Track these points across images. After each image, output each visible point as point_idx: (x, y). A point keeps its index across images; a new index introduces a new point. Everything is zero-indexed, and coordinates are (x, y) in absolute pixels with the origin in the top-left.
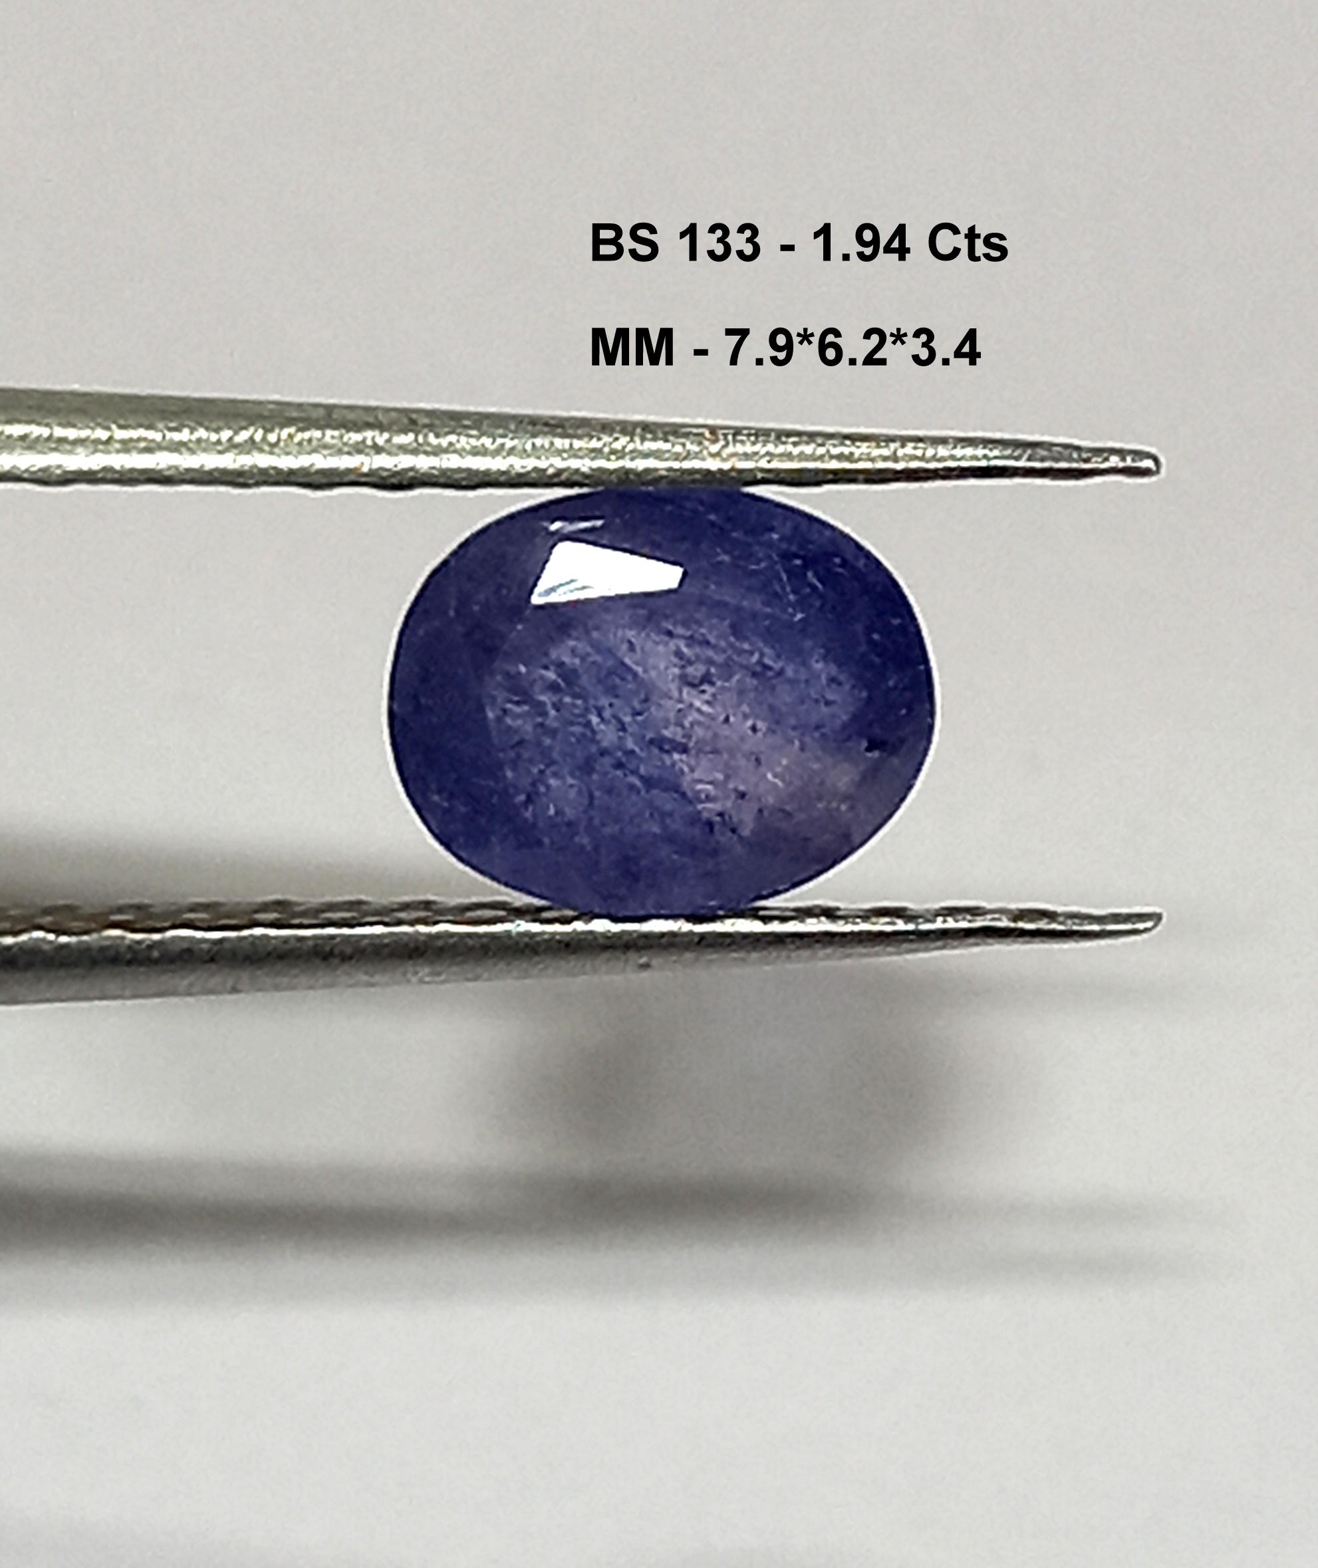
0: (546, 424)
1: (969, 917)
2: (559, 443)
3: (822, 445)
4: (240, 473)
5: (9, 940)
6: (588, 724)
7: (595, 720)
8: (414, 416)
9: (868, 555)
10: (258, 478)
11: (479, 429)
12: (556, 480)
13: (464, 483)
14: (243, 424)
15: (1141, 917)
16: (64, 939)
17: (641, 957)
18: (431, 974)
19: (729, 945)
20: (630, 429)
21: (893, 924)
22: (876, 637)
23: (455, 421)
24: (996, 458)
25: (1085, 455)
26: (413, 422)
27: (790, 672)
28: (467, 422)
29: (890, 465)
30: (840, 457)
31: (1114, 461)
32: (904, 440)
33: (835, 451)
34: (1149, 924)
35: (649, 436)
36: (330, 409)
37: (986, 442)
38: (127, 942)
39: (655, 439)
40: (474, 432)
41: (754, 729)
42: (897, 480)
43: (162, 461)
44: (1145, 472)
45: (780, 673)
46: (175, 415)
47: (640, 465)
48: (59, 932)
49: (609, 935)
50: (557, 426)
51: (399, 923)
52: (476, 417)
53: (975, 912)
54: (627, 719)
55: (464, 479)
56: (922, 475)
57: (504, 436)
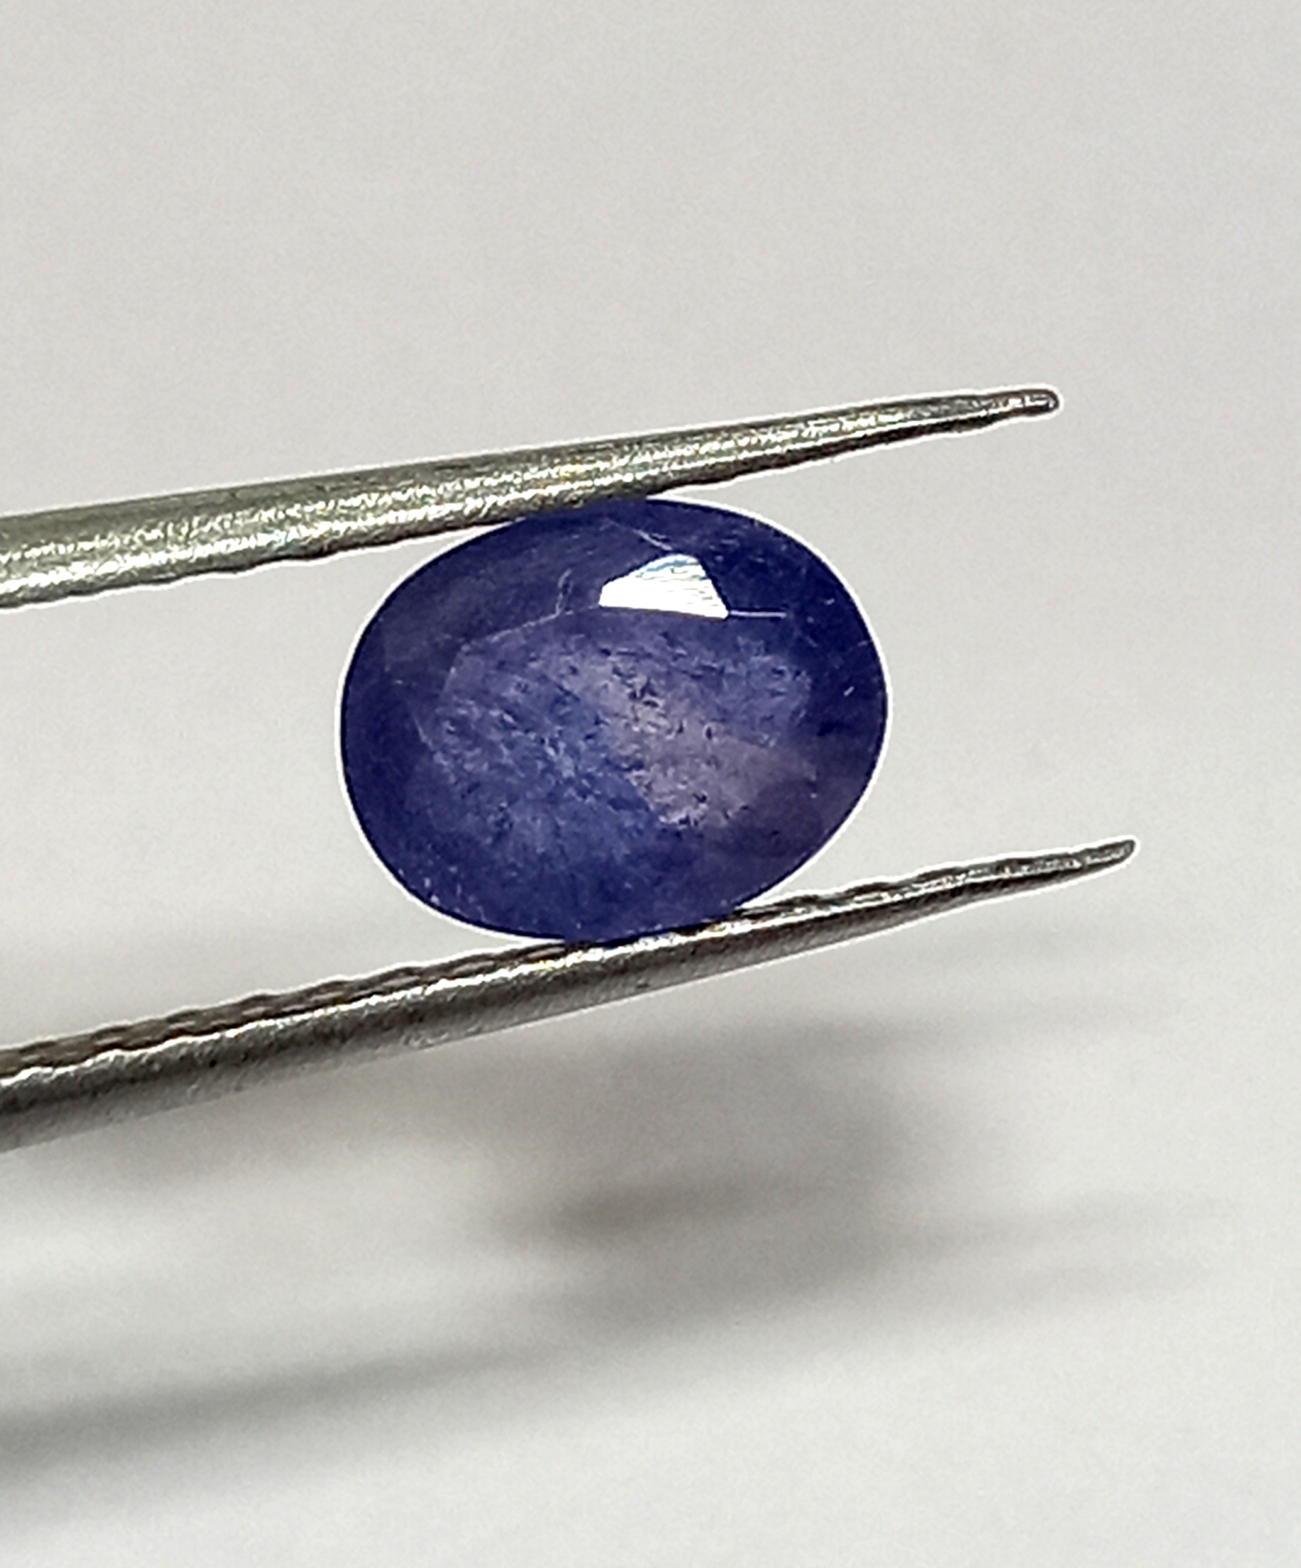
0: (452, 467)
1: (951, 878)
2: (470, 484)
3: (728, 439)
4: (160, 569)
5: (7, 1082)
6: (545, 757)
7: (551, 752)
8: (320, 484)
9: (790, 541)
10: (179, 570)
11: (387, 483)
12: (474, 520)
13: (383, 538)
14: (152, 521)
15: (1114, 847)
16: (61, 1071)
17: (639, 978)
18: (434, 1036)
19: (723, 951)
20: (534, 456)
21: (880, 898)
22: (810, 620)
23: (363, 481)
24: (900, 421)
25: (984, 403)
26: (320, 488)
27: (730, 669)
28: (372, 480)
29: (799, 446)
30: (749, 447)
31: (1015, 403)
32: (806, 420)
33: (743, 442)
34: (1122, 852)
35: (557, 461)
36: (233, 492)
37: (884, 408)
38: (127, 1061)
39: (562, 463)
40: (383, 488)
41: (709, 734)
42: (807, 459)
43: (79, 571)
44: (1045, 409)
45: (722, 671)
46: (83, 524)
47: (554, 490)
48: (56, 1065)
49: (604, 962)
50: (462, 467)
51: (392, 990)
52: (380, 473)
53: (953, 872)
54: (582, 745)
55: (382, 534)
56: (833, 449)
57: (412, 486)
